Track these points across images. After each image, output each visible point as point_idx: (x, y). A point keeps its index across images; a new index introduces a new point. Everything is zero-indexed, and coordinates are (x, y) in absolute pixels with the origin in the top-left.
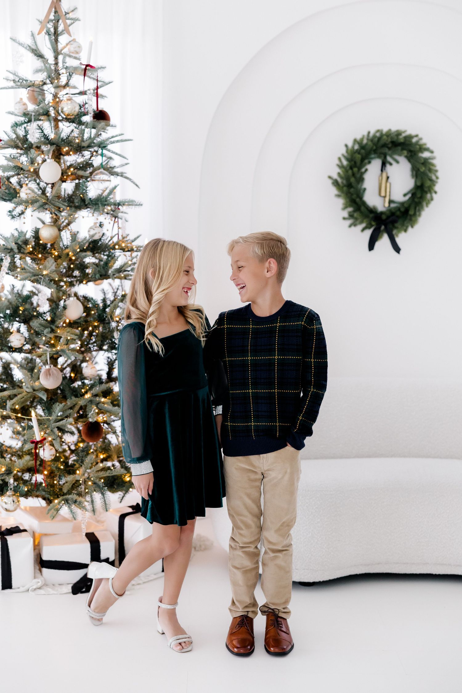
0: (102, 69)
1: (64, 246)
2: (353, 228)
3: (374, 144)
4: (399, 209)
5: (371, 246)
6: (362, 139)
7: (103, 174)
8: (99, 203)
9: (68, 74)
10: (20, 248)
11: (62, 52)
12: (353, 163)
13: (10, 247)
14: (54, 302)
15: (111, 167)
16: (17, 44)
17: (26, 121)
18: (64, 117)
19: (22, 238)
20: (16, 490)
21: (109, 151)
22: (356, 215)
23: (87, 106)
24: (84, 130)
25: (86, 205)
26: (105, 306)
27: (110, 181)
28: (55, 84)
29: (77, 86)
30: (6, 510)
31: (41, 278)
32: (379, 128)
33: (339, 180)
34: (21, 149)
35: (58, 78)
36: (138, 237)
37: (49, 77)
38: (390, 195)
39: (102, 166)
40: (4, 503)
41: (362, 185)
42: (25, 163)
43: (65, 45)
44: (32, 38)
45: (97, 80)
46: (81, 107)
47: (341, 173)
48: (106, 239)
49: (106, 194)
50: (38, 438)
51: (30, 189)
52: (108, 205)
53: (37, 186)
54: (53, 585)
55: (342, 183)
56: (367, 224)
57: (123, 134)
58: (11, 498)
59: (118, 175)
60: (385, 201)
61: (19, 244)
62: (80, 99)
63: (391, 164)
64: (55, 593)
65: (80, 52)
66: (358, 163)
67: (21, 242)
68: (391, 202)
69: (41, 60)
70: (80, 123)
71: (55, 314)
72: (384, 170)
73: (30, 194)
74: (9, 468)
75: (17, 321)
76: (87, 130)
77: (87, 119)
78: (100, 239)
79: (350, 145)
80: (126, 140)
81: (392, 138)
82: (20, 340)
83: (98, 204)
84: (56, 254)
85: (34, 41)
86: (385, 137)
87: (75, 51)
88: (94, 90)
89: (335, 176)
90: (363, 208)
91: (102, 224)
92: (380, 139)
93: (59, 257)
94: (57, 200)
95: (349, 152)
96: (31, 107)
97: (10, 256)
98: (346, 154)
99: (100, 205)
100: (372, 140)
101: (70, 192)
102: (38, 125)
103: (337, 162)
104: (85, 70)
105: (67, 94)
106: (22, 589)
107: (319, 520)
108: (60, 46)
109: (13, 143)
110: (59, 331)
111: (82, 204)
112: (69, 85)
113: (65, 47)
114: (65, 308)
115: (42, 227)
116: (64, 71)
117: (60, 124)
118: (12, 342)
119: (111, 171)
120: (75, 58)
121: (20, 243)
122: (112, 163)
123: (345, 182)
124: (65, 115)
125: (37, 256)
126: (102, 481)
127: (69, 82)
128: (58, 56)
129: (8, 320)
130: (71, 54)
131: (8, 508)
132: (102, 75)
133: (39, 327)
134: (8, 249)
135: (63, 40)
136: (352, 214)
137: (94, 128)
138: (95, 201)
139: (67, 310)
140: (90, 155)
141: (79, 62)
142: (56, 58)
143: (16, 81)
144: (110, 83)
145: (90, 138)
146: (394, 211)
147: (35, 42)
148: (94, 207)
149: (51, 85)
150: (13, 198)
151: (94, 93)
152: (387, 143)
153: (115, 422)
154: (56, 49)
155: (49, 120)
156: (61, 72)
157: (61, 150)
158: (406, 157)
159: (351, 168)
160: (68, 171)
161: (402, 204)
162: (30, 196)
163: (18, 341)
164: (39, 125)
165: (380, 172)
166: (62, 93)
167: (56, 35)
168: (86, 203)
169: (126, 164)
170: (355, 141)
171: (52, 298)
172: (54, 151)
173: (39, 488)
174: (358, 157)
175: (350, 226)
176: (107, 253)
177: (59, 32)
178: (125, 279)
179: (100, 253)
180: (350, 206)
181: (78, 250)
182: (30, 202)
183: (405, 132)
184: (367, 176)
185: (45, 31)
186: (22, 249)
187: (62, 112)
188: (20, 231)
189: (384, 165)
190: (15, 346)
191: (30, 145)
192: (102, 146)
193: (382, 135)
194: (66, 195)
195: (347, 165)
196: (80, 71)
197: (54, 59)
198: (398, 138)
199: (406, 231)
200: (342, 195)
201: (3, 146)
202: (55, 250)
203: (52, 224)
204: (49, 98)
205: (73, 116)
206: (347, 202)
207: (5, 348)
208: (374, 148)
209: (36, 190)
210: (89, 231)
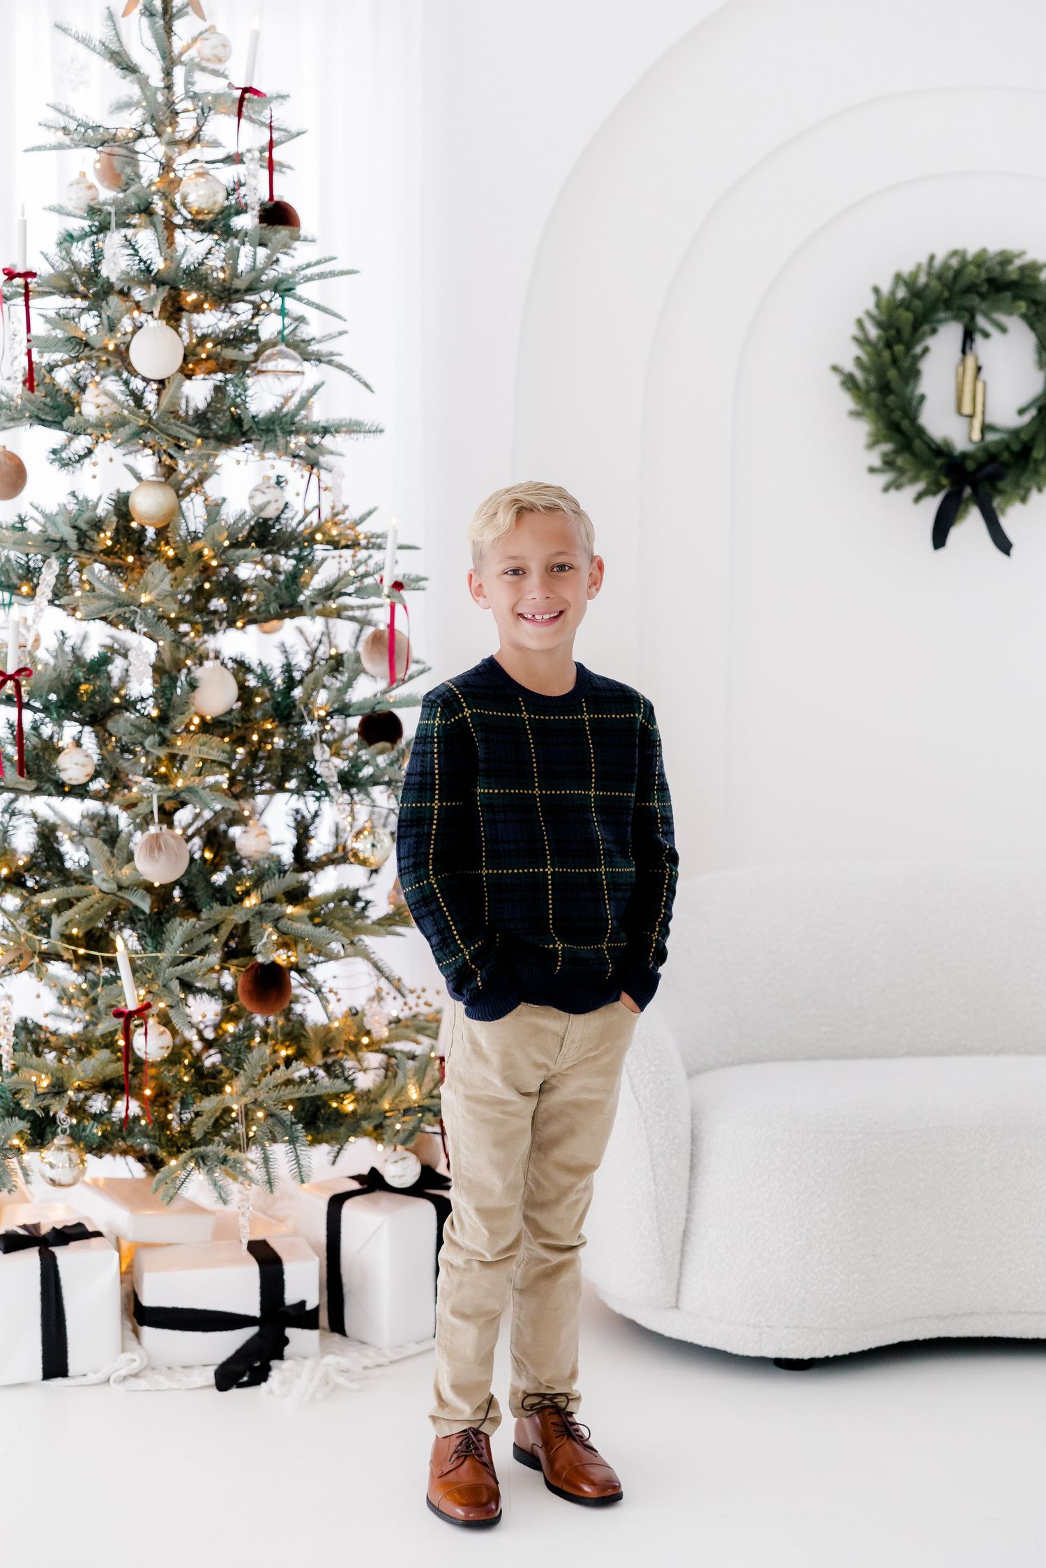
0: (280, 100)
1: (189, 533)
2: (893, 493)
3: (944, 285)
4: (1007, 447)
5: (939, 538)
6: (915, 275)
7: (286, 356)
8: (277, 428)
9: (199, 111)
10: (82, 537)
11: (183, 58)
12: (893, 332)
13: (58, 537)
14: (165, 673)
15: (303, 341)
16: (72, 41)
17: (94, 229)
18: (189, 217)
19: (87, 515)
20: (76, 1136)
21: (300, 299)
22: (900, 461)
23: (243, 190)
24: (238, 250)
25: (244, 434)
26: (291, 683)
27: (303, 373)
28: (166, 137)
29: (221, 139)
30: (53, 1182)
31: (136, 612)
32: (959, 246)
33: (859, 375)
34: (84, 297)
35: (174, 123)
36: (370, 513)
37: (153, 118)
38: (984, 413)
39: (282, 338)
40: (48, 1166)
41: (915, 386)
42: (94, 331)
43: (190, 41)
44: (110, 23)
45: (271, 128)
46: (229, 194)
47: (864, 357)
48: (292, 519)
49: (293, 407)
50: (132, 1005)
51: (107, 394)
52: (298, 432)
53: (123, 388)
54: (169, 1368)
55: (867, 382)
56: (929, 484)
57: (335, 258)
58: (65, 1153)
59: (320, 361)
60: (971, 425)
61: (80, 530)
62: (227, 175)
63: (986, 335)
64: (175, 1386)
65: (228, 57)
66: (907, 332)
67: (87, 523)
68: (986, 428)
69: (131, 77)
70: (228, 233)
71: (169, 700)
72: (968, 351)
73: (106, 405)
74: (58, 1079)
75: (76, 720)
76: (246, 250)
77: (246, 222)
78: (278, 518)
79: (886, 287)
80: (342, 273)
81: (989, 270)
82: (83, 766)
83: (273, 431)
84: (171, 553)
85: (114, 32)
86: (972, 268)
87: (215, 56)
88: (261, 152)
89: (849, 366)
90: (917, 444)
91: (281, 480)
92: (958, 273)
93: (177, 561)
94: (172, 421)
95: (884, 303)
96: (106, 194)
97: (57, 558)
98: (875, 312)
99: (279, 433)
100: (940, 277)
101: (202, 406)
102: (125, 236)
103: (854, 330)
104: (242, 99)
105: (195, 161)
106: (92, 1378)
107: (825, 1204)
108: (177, 45)
109: (63, 283)
110: (179, 743)
111: (235, 430)
112: (201, 138)
113: (189, 47)
114: (193, 686)
115: (137, 489)
116: (188, 104)
117: (178, 234)
118: (64, 770)
119: (302, 349)
120: (216, 73)
121: (84, 527)
122: (306, 332)
123: (872, 380)
124: (190, 212)
125: (124, 560)
126: (291, 1108)
127: (200, 130)
128: (172, 69)
129: (55, 716)
130: (204, 64)
131: (57, 1178)
132: (282, 114)
133: (130, 734)
134: (54, 541)
135: (184, 28)
136: (889, 459)
137: (262, 244)
138: (265, 424)
139: (197, 690)
140: (251, 312)
141: (226, 82)
142: (168, 73)
143: (70, 131)
144: (298, 134)
145: (253, 268)
146: (993, 449)
147: (117, 35)
148: (264, 439)
149: (156, 139)
150: (64, 418)
151: (261, 159)
152: (978, 281)
153: (318, 966)
154: (167, 50)
155: (154, 225)
156: (179, 107)
157: (181, 299)
158: (1025, 317)
159: (889, 345)
160: (199, 349)
161: (1016, 433)
162: (106, 411)
163: (79, 767)
164: (129, 238)
165: (959, 354)
166: (182, 160)
167: (167, 17)
168: (246, 428)
169: (341, 334)
170: (898, 277)
171: (160, 664)
172: (164, 302)
173: (133, 1131)
174: (906, 317)
175: (886, 489)
176: (296, 551)
177: (174, 10)
178: (339, 616)
179: (277, 552)
180: (887, 439)
181: (226, 543)
182: (107, 425)
183: (1022, 253)
184: (926, 366)
185: (140, 7)
186: (88, 540)
187: (184, 204)
188: (81, 498)
189: (968, 337)
190: (70, 779)
191: (106, 286)
192: (283, 287)
193: (964, 264)
194: (191, 413)
195: (880, 338)
196: (229, 104)
197: (162, 75)
198: (1004, 272)
199: (1024, 499)
200: (868, 412)
201: (40, 289)
202: (167, 543)
203: (163, 479)
204: (149, 171)
205: (211, 216)
206: (878, 429)
207: (47, 786)
208: (946, 294)
209: (121, 397)
210: (251, 497)
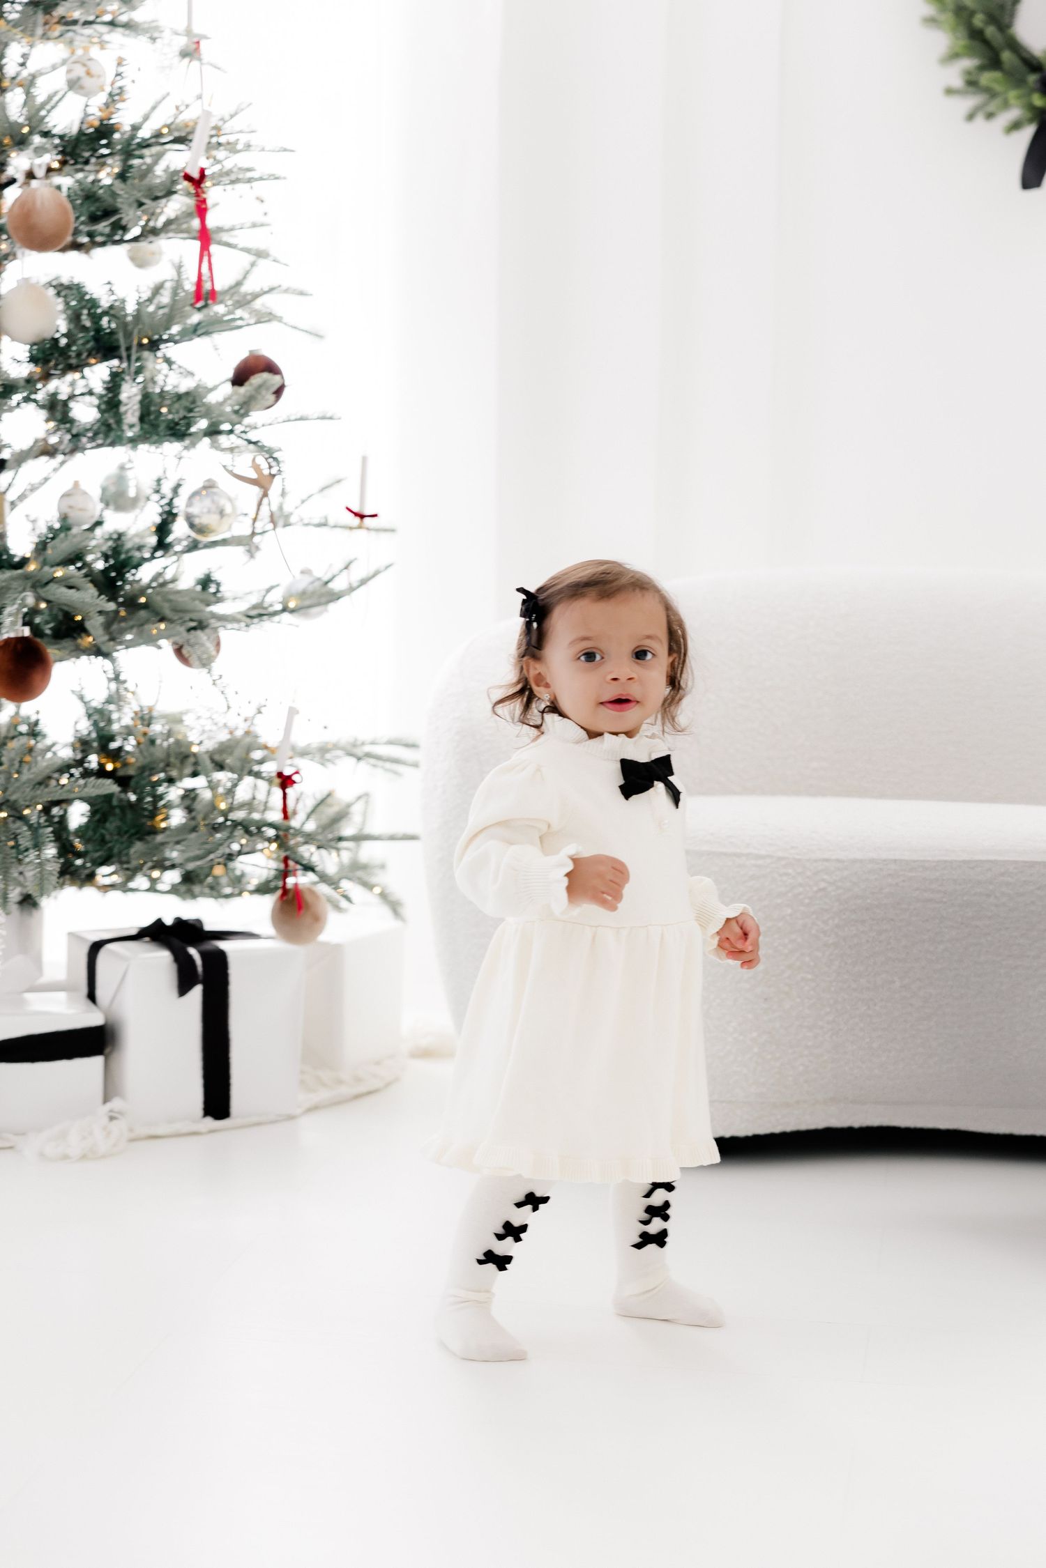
2: (980, 120)
22: (987, 78)
56: (1020, 111)
90: (1006, 56)
136: (973, 78)
175: (971, 117)
180: (969, 52)
200: (945, 17)
206: (957, 39)
